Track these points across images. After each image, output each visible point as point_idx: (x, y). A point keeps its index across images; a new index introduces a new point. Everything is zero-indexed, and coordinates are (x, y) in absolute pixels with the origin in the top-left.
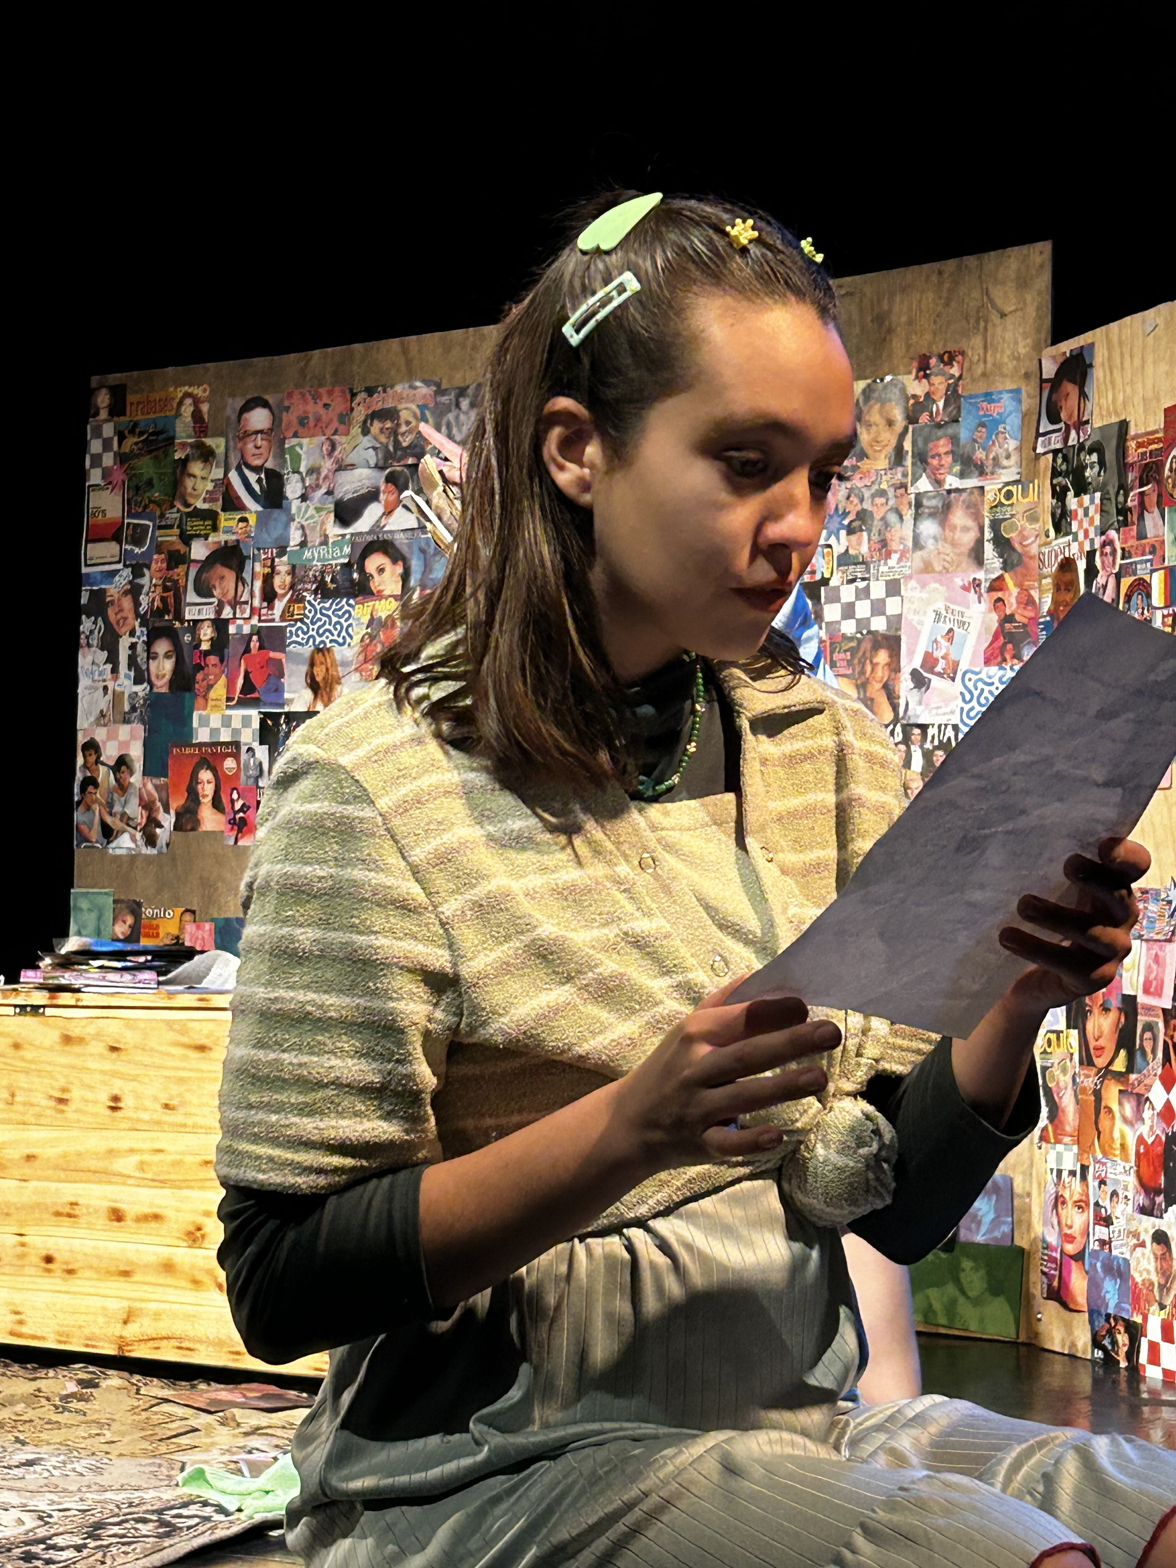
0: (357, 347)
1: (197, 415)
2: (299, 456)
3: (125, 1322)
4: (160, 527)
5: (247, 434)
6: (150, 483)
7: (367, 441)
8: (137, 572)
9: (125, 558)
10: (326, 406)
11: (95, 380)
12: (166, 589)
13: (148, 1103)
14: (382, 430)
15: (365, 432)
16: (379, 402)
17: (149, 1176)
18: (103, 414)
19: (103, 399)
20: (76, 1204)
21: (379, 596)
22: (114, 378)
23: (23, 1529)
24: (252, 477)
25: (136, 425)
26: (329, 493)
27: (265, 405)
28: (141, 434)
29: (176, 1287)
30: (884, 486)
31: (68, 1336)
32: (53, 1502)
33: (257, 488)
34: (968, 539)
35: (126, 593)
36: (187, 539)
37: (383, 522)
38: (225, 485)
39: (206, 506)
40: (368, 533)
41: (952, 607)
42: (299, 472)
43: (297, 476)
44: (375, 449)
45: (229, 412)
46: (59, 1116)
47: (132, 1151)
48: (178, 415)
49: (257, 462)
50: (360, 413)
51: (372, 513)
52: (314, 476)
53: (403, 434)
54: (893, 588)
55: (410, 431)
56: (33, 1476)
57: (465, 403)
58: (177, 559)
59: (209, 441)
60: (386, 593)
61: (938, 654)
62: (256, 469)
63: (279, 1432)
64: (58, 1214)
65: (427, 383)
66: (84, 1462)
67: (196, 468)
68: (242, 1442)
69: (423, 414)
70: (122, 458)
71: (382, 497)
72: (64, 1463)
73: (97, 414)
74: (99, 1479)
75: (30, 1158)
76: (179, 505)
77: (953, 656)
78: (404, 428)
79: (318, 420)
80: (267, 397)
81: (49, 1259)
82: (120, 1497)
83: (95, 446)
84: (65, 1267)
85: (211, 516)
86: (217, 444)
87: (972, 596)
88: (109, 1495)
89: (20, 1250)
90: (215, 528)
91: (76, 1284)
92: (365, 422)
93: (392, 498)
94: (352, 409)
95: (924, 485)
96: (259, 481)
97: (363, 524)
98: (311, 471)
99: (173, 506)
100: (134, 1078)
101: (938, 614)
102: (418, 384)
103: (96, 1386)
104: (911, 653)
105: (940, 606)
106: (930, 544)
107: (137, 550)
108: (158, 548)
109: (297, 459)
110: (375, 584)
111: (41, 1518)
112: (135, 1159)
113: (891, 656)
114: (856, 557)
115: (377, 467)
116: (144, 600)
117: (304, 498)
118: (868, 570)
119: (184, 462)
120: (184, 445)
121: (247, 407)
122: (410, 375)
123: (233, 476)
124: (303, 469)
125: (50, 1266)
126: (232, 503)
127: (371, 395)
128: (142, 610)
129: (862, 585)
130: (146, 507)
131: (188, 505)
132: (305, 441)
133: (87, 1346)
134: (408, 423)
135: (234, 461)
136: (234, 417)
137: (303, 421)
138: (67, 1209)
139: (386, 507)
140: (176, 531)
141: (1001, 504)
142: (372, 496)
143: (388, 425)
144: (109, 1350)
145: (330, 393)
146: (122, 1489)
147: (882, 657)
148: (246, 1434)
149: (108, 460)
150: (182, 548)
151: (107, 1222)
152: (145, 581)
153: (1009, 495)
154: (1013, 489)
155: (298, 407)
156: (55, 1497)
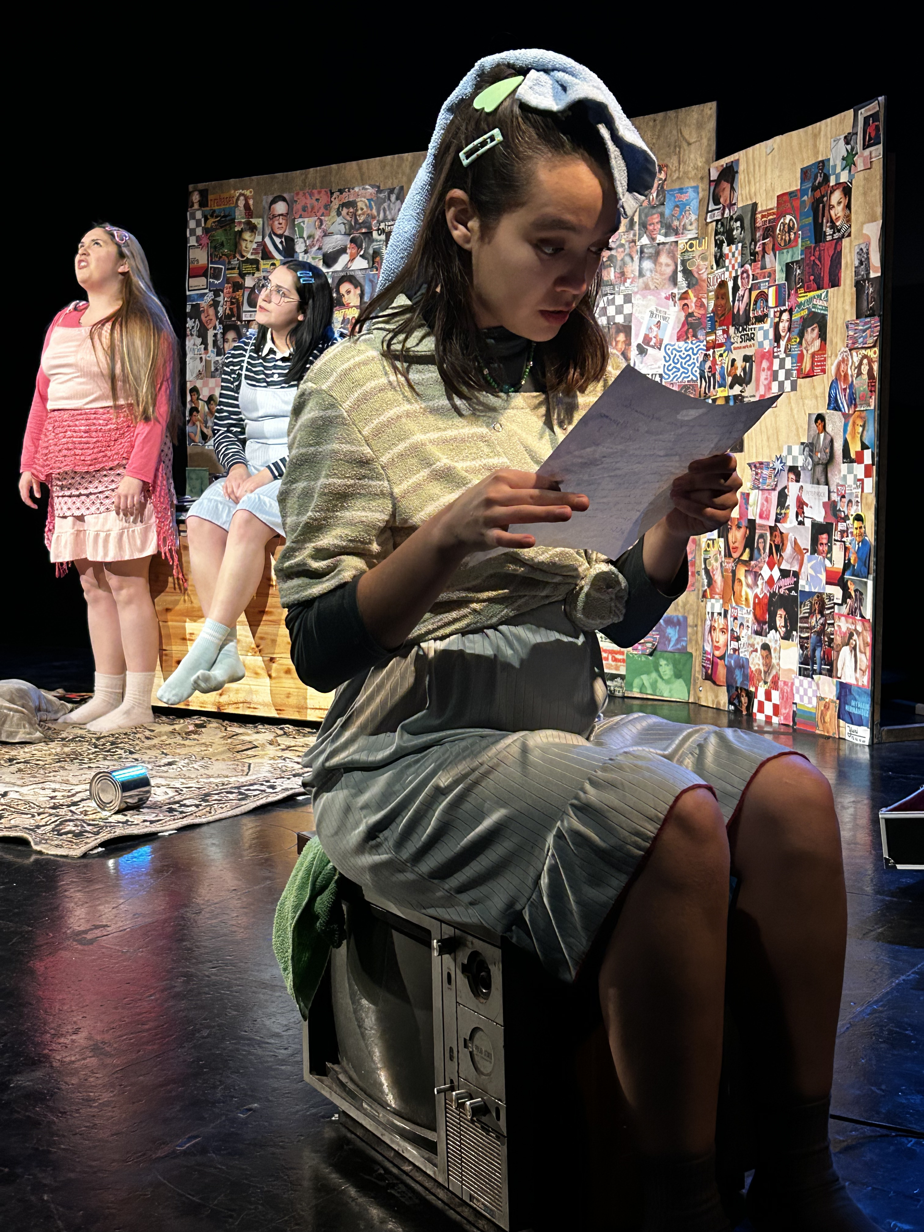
0: (334, 166)
1: (247, 206)
2: (303, 228)
4: (228, 269)
5: (274, 216)
6: (222, 244)
7: (339, 220)
8: (217, 293)
9: (209, 286)
10: (317, 200)
11: (191, 187)
12: (232, 303)
14: (348, 214)
15: (339, 214)
16: (347, 197)
18: (196, 206)
19: (196, 197)
21: (348, 306)
22: (201, 186)
23: (167, 797)
24: (277, 241)
25: (214, 211)
26: (320, 249)
27: (284, 200)
28: (217, 217)
30: (623, 242)
32: (183, 783)
33: (280, 246)
34: (669, 271)
35: (211, 306)
36: (242, 276)
37: (349, 266)
38: (263, 245)
39: (253, 257)
40: (342, 271)
41: (660, 308)
42: (303, 238)
43: (302, 240)
44: (344, 224)
45: (264, 203)
48: (237, 206)
49: (280, 232)
50: (335, 205)
51: (344, 259)
52: (311, 240)
53: (359, 215)
54: (628, 299)
55: (363, 214)
56: (172, 771)
57: (393, 197)
58: (238, 286)
59: (253, 221)
60: (351, 305)
61: (652, 335)
62: (280, 236)
63: (300, 749)
64: (183, 639)
65: (373, 186)
66: (198, 764)
67: (247, 236)
68: (280, 754)
69: (370, 204)
70: (206, 231)
71: (348, 251)
72: (188, 764)
73: (192, 206)
74: (206, 772)
75: (168, 610)
76: (238, 256)
77: (660, 337)
78: (360, 212)
79: (313, 208)
80: (285, 195)
82: (218, 780)
83: (192, 224)
85: (256, 262)
86: (257, 221)
87: (671, 302)
88: (212, 780)
90: (258, 269)
92: (338, 209)
93: (354, 251)
94: (331, 202)
95: (645, 240)
96: (281, 243)
97: (338, 266)
98: (309, 237)
99: (235, 257)
101: (652, 313)
102: (367, 187)
103: (205, 727)
104: (637, 335)
105: (653, 308)
106: (648, 274)
107: (216, 282)
108: (228, 280)
109: (301, 230)
110: (346, 299)
111: (177, 791)
113: (626, 337)
114: (607, 281)
115: (345, 234)
116: (220, 310)
117: (306, 252)
118: (614, 289)
119: (240, 232)
120: (240, 223)
121: (274, 202)
122: (363, 182)
123: (267, 240)
124: (305, 236)
126: (267, 255)
127: (341, 193)
128: (219, 315)
129: (611, 297)
130: (220, 257)
131: (243, 256)
132: (306, 220)
133: (201, 707)
134: (362, 209)
135: (267, 232)
136: (267, 207)
137: (304, 209)
138: (188, 637)
139: (351, 256)
140: (237, 271)
141: (687, 251)
142: (343, 250)
143: (351, 210)
144: (213, 709)
145: (319, 193)
146: (218, 776)
147: (621, 337)
148: (283, 750)
149: (199, 232)
150: (240, 280)
152: (221, 299)
153: (691, 246)
154: (694, 242)
155: (302, 201)
156: (183, 781)
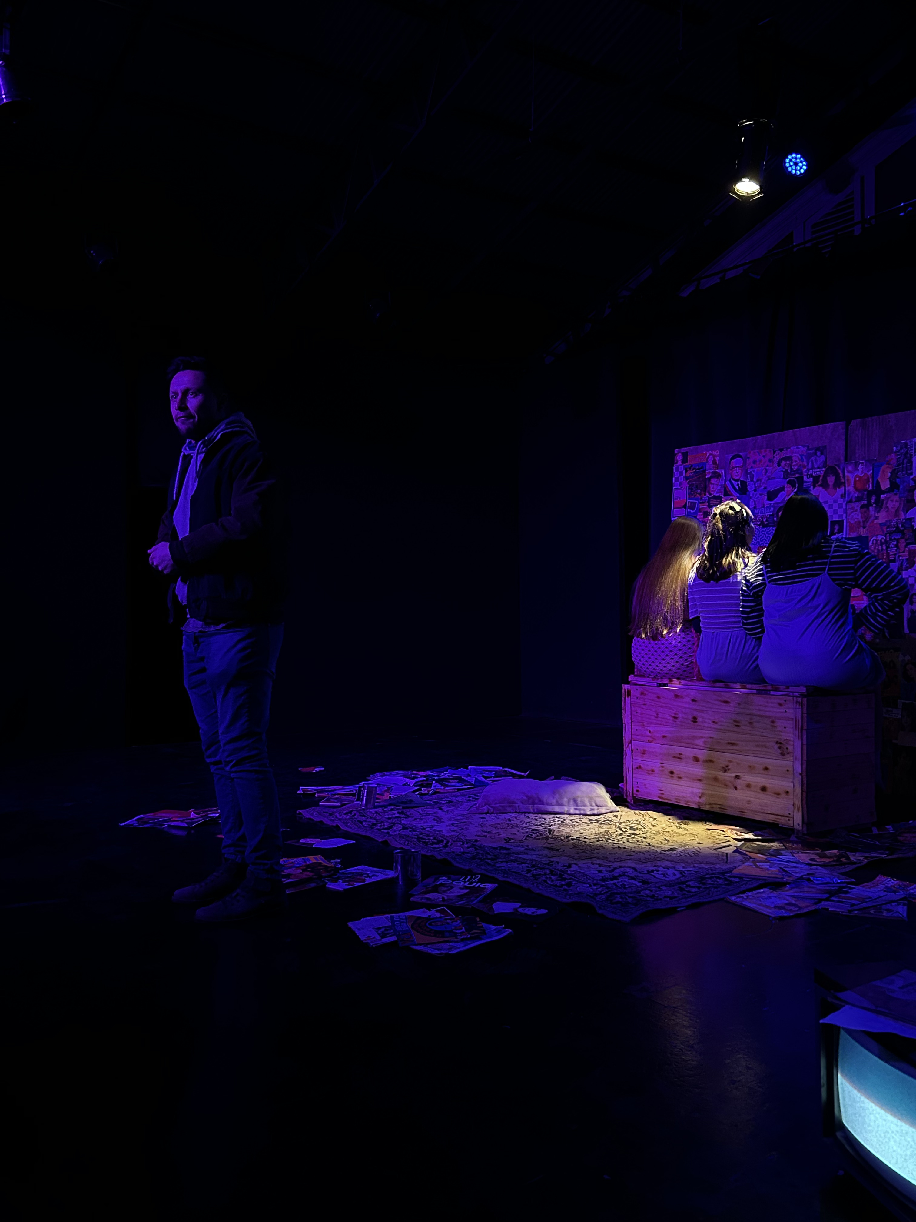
0: (776, 434)
1: (714, 462)
3: (700, 797)
4: (701, 503)
5: (733, 468)
6: (697, 487)
7: (779, 469)
10: (764, 456)
11: (676, 451)
13: (706, 720)
14: (785, 465)
16: (784, 454)
17: (708, 746)
18: (680, 463)
20: (681, 754)
24: (735, 484)
25: (692, 466)
26: (765, 488)
27: (740, 457)
28: (693, 469)
29: (719, 786)
31: (679, 800)
33: (737, 487)
36: (711, 507)
38: (725, 486)
39: (718, 495)
42: (754, 482)
43: (752, 483)
44: (783, 471)
46: (674, 723)
47: (701, 737)
48: (707, 462)
49: (737, 478)
51: (782, 495)
52: (759, 482)
53: (794, 466)
57: (818, 453)
58: (707, 514)
59: (719, 471)
62: (737, 481)
64: (675, 757)
65: (804, 446)
67: (714, 481)
69: (802, 458)
70: (686, 478)
71: (785, 489)
73: (677, 462)
75: (664, 737)
76: (707, 494)
78: (794, 463)
79: (761, 461)
80: (740, 454)
81: (672, 773)
84: (678, 776)
85: (720, 498)
86: (721, 471)
89: (661, 768)
91: (681, 782)
92: (779, 462)
93: (790, 489)
96: (738, 485)
97: (778, 500)
99: (705, 495)
100: (701, 711)
108: (700, 510)
112: (703, 740)
115: (783, 478)
117: (755, 490)
120: (709, 473)
121: (733, 458)
122: (797, 443)
123: (729, 484)
124: (755, 480)
125: (672, 775)
126: (728, 494)
130: (695, 495)
131: (711, 494)
133: (686, 804)
134: (796, 461)
135: (729, 478)
136: (728, 462)
137: (755, 462)
138: (678, 756)
139: (787, 493)
140: (707, 504)
142: (782, 489)
143: (788, 462)
145: (765, 451)
150: (709, 510)
151: (692, 762)
155: (753, 457)
